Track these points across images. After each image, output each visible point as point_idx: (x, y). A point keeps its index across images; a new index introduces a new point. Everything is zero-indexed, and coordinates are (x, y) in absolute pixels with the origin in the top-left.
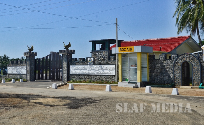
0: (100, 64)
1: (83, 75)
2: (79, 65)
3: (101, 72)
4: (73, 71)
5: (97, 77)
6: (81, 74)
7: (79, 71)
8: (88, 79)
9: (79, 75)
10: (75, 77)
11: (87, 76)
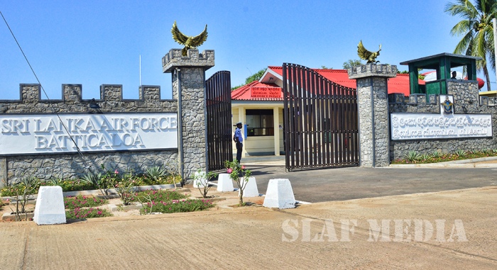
0: (466, 112)
1: (429, 140)
2: (416, 113)
3: (467, 132)
4: (400, 130)
5: (460, 143)
6: (423, 138)
7: (418, 129)
8: (439, 151)
9: (418, 141)
10: (407, 147)
11: (438, 142)
